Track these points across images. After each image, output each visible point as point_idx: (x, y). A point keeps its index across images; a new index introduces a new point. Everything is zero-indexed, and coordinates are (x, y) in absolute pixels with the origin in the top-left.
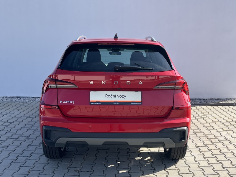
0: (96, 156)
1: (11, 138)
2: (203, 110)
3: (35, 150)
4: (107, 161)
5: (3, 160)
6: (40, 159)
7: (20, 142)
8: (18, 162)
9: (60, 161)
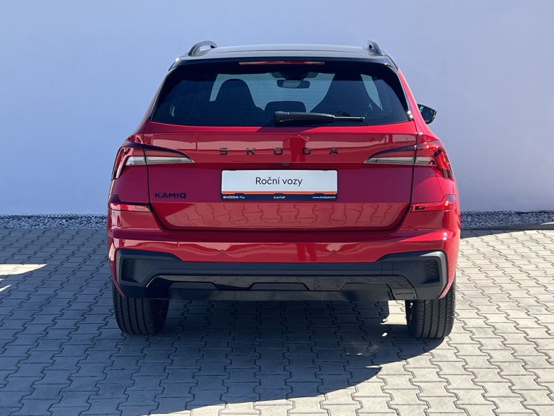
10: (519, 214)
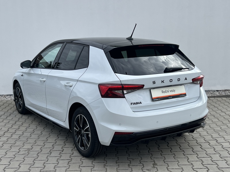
0: (129, 159)
1: (27, 142)
2: (219, 102)
3: (60, 156)
4: (143, 165)
5: (30, 169)
6: (70, 166)
7: (40, 147)
8: (47, 170)
9: (93, 167)
10: (218, 91)
